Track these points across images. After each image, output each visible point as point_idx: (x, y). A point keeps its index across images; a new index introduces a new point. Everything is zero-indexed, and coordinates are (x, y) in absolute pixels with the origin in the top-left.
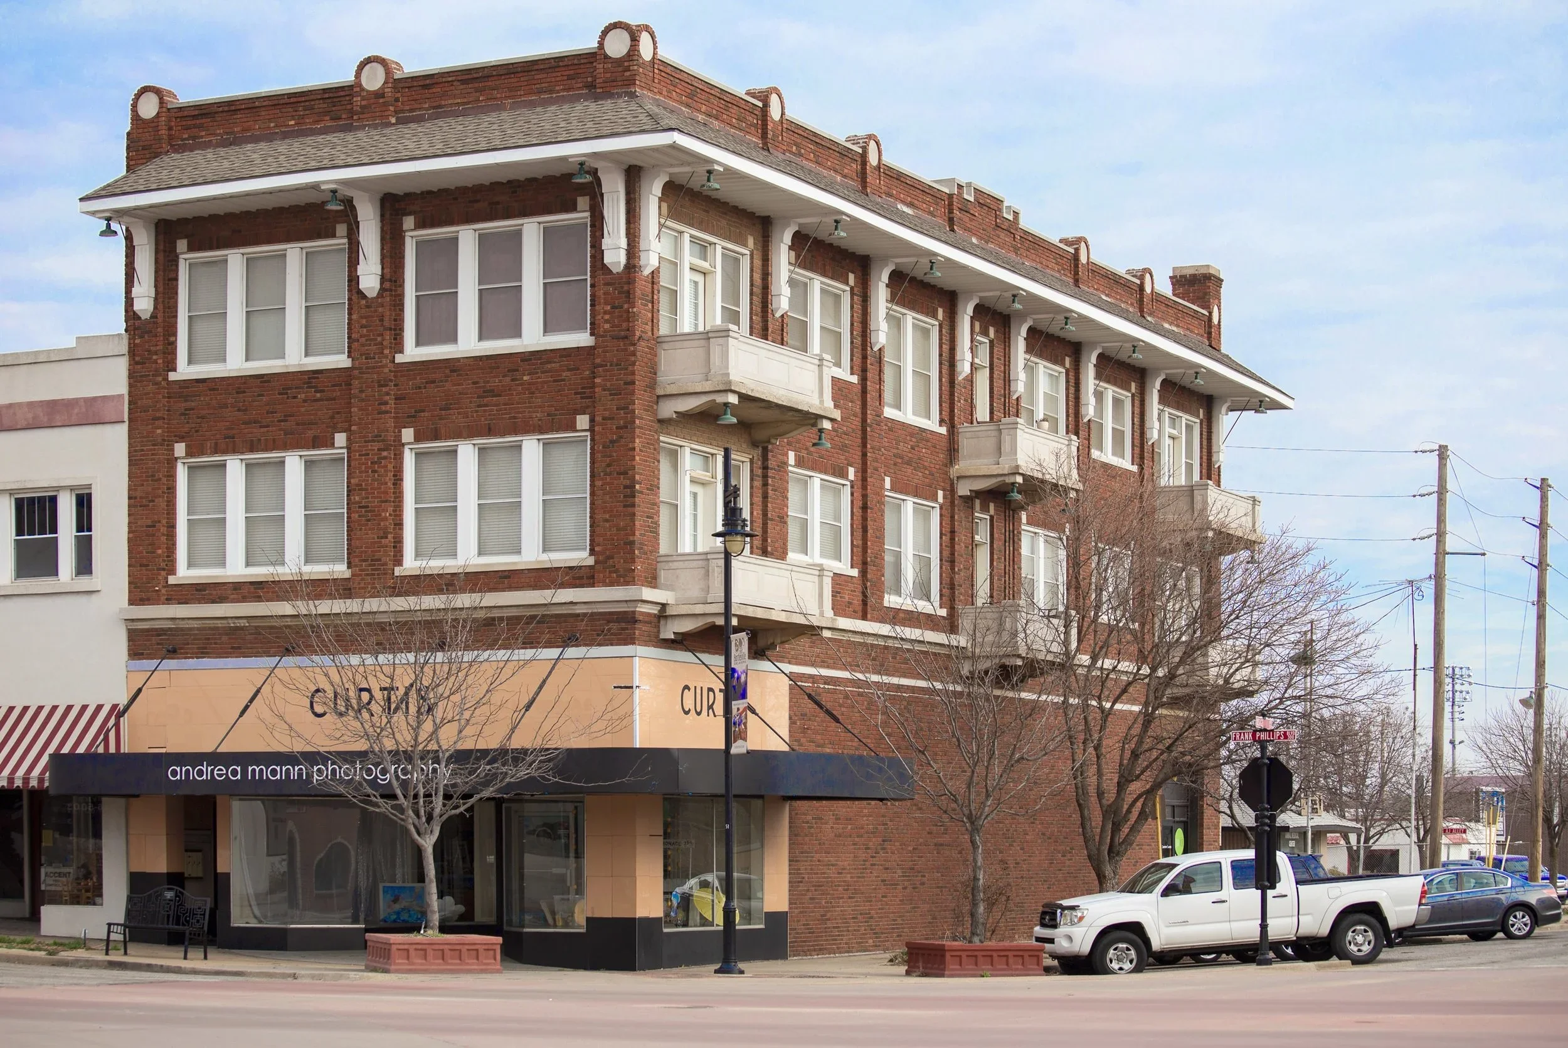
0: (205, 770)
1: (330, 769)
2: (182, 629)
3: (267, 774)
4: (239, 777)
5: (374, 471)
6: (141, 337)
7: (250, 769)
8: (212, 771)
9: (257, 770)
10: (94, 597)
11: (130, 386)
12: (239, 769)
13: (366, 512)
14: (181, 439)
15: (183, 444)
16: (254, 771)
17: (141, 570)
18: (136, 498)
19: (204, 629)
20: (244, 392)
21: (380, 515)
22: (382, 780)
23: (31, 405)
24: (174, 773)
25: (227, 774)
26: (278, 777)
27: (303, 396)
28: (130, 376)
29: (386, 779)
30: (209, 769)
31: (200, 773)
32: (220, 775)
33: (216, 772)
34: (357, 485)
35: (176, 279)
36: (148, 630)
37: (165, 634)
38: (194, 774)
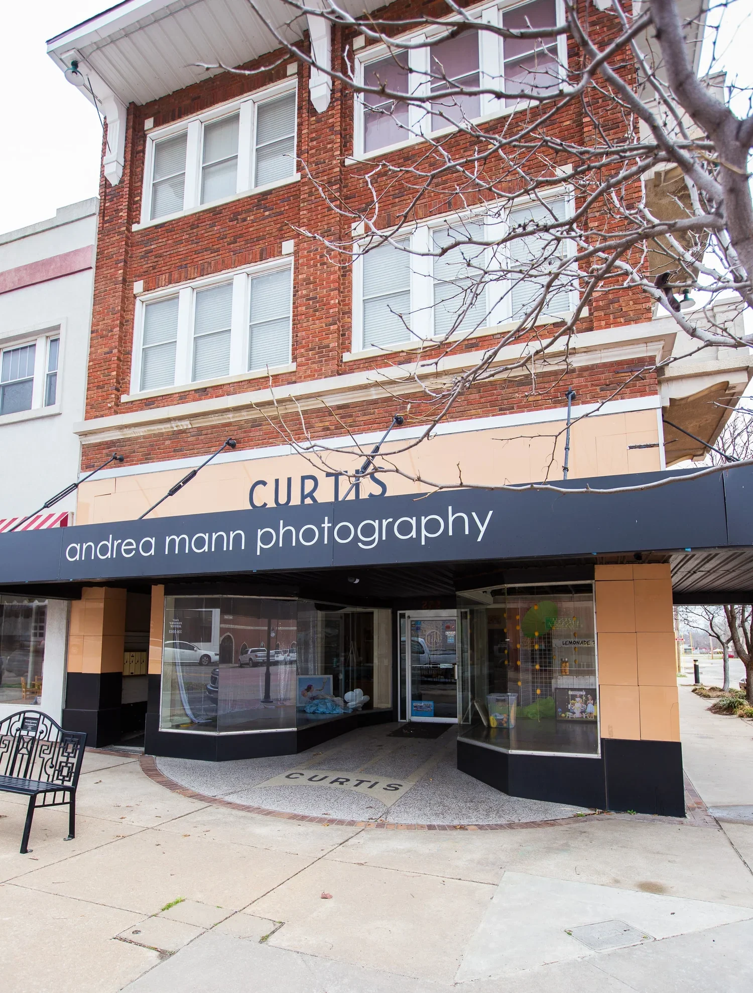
0: (110, 545)
1: (282, 532)
2: (129, 439)
3: (190, 545)
4: (152, 552)
5: (323, 264)
6: (111, 201)
7: (168, 540)
8: (119, 546)
9: (177, 541)
10: (57, 419)
11: (99, 240)
12: (153, 541)
13: (313, 303)
14: (139, 277)
15: (142, 282)
16: (173, 541)
17: (98, 392)
18: (97, 331)
19: (149, 436)
20: (198, 227)
21: (329, 303)
22: (365, 543)
23: (18, 270)
24: (73, 552)
25: (137, 549)
26: (206, 548)
27: (252, 217)
28: (100, 233)
29: (373, 541)
30: (116, 543)
31: (104, 550)
32: (128, 551)
33: (123, 547)
34: (304, 280)
35: (143, 151)
36: (100, 444)
37: (115, 446)
38: (96, 553)
